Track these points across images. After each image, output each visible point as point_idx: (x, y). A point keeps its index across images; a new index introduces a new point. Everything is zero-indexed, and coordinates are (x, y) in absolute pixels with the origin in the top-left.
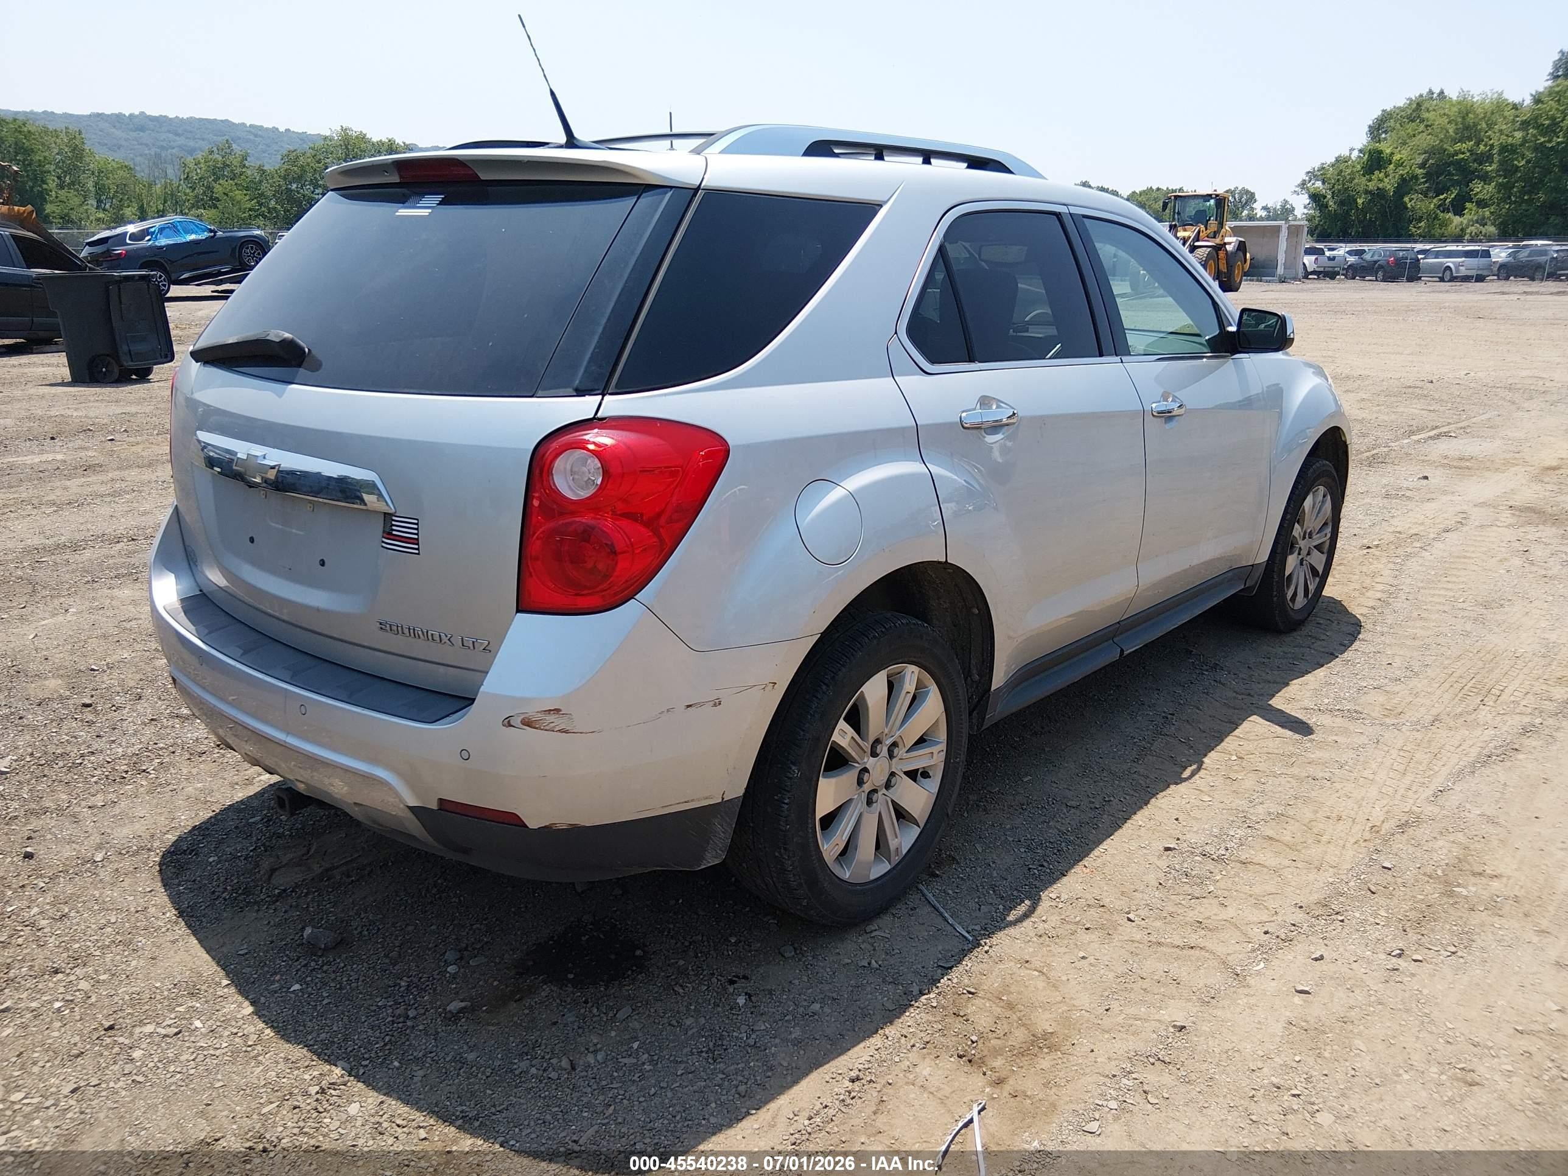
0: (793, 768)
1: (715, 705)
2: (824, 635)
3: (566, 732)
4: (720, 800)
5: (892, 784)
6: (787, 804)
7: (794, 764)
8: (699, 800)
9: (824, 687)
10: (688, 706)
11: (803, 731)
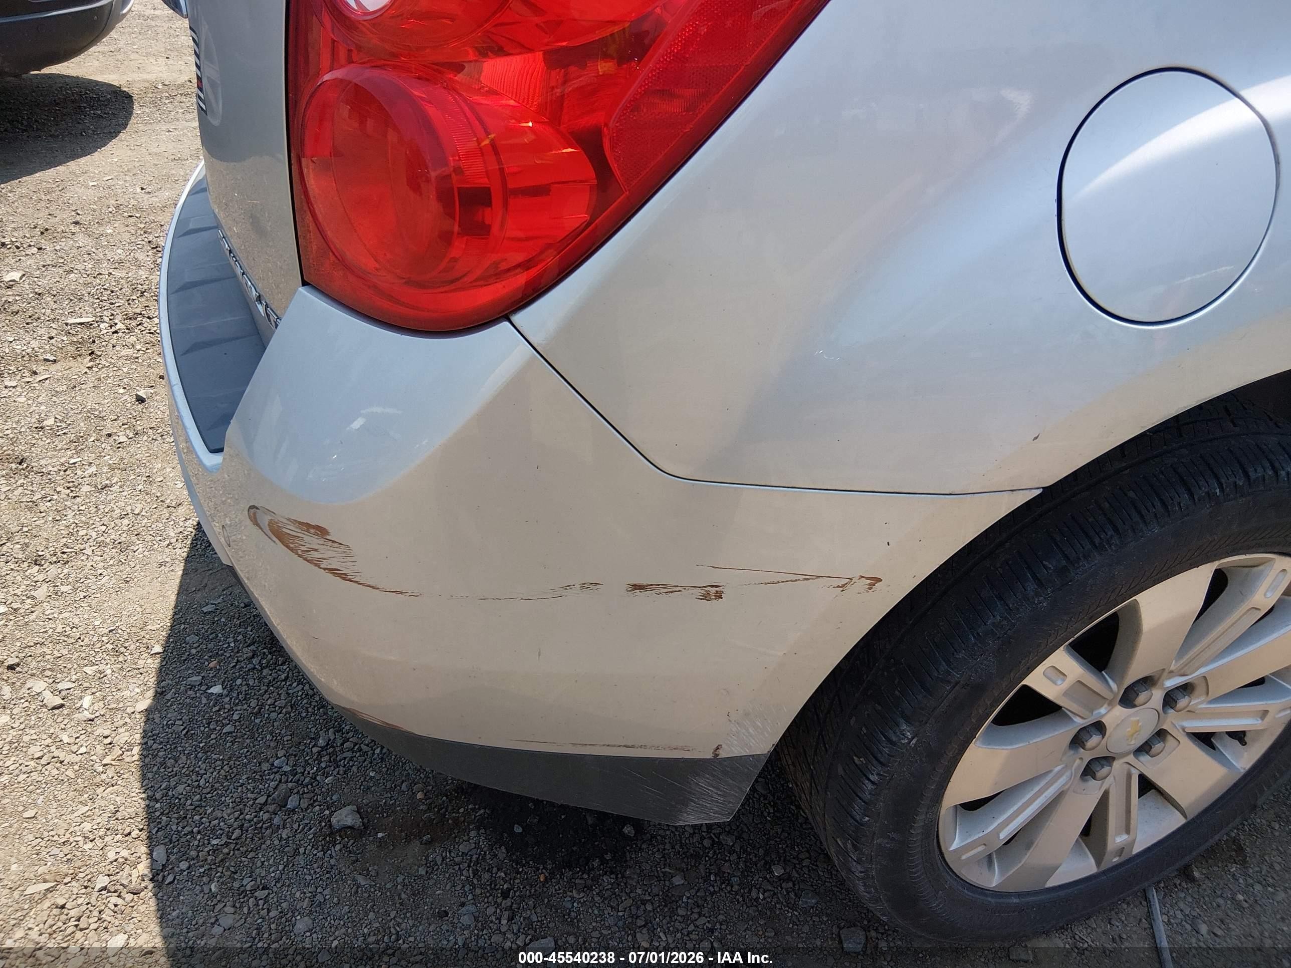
0: (904, 727)
1: (706, 597)
2: (1049, 492)
3: (344, 577)
4: (709, 756)
5: (1153, 751)
6: (873, 783)
7: (908, 721)
8: (658, 748)
9: (1031, 586)
10: (636, 587)
11: (948, 663)
